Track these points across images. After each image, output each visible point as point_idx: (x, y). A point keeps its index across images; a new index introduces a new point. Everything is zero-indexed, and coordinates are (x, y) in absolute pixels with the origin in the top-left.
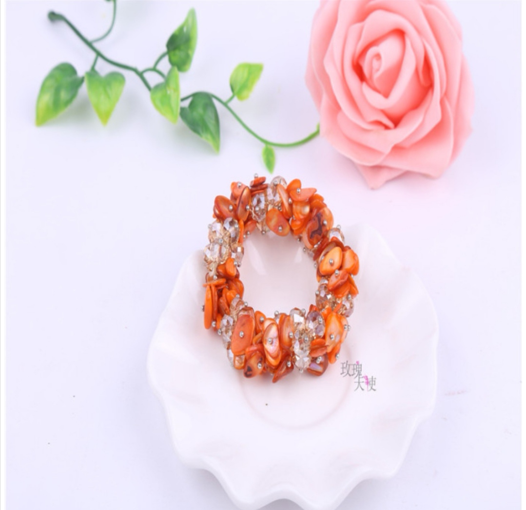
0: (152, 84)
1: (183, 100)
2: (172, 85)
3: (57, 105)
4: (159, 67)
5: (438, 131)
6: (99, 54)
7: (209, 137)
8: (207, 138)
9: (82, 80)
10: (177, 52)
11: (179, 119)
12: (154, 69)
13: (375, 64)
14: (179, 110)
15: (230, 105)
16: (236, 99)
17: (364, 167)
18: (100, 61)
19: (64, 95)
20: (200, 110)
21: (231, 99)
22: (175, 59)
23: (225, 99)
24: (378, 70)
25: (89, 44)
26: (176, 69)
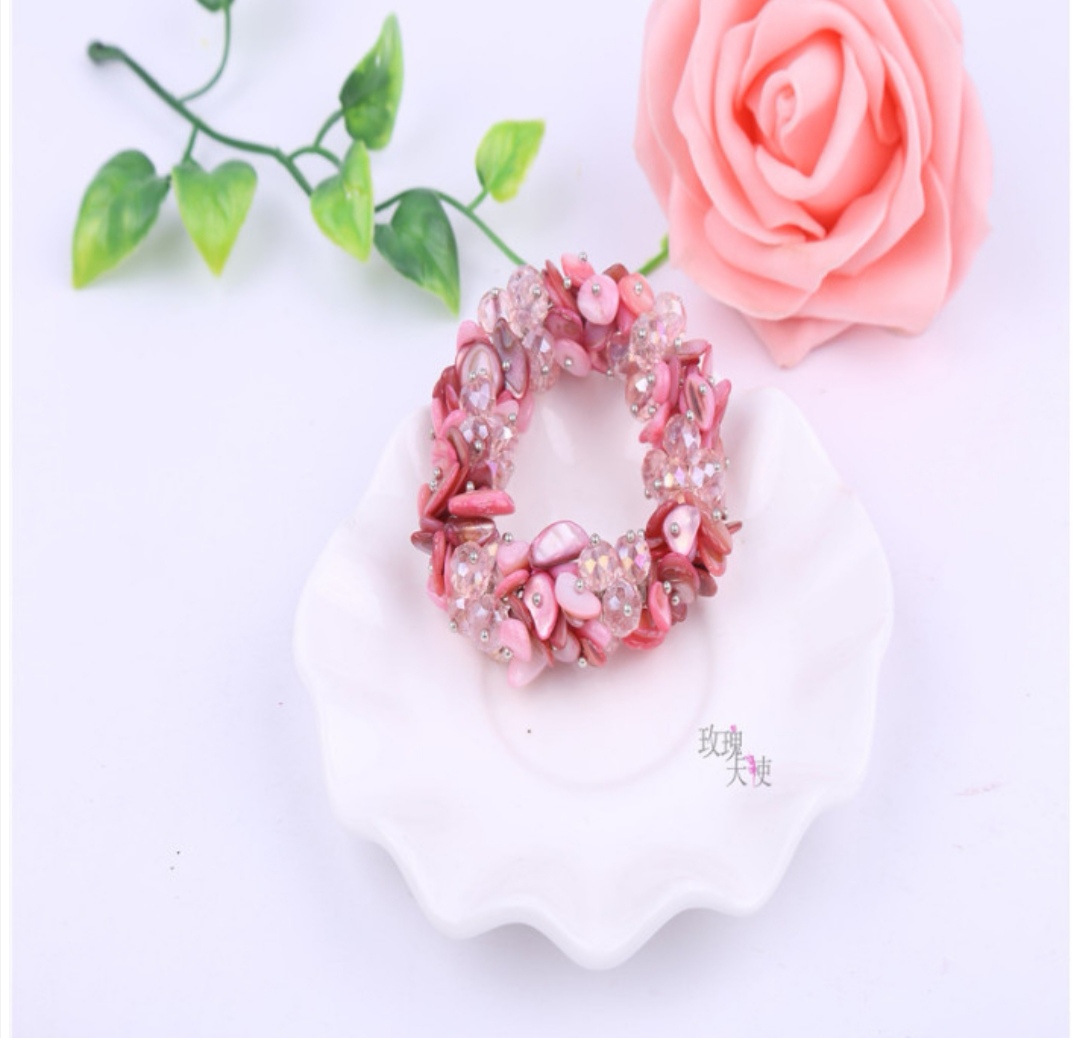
0: (314, 181)
1: (379, 209)
2: (356, 181)
3: (116, 241)
4: (326, 144)
5: (919, 236)
6: (199, 126)
7: (438, 283)
8: (433, 288)
9: (166, 185)
10: (363, 110)
11: (374, 250)
12: (316, 149)
13: (783, 105)
14: (372, 232)
15: (478, 212)
16: (489, 198)
17: (765, 323)
18: (202, 139)
19: (129, 219)
20: (416, 229)
21: (480, 198)
22: (357, 124)
23: (466, 200)
24: (788, 120)
25: (177, 105)
26: (362, 145)
